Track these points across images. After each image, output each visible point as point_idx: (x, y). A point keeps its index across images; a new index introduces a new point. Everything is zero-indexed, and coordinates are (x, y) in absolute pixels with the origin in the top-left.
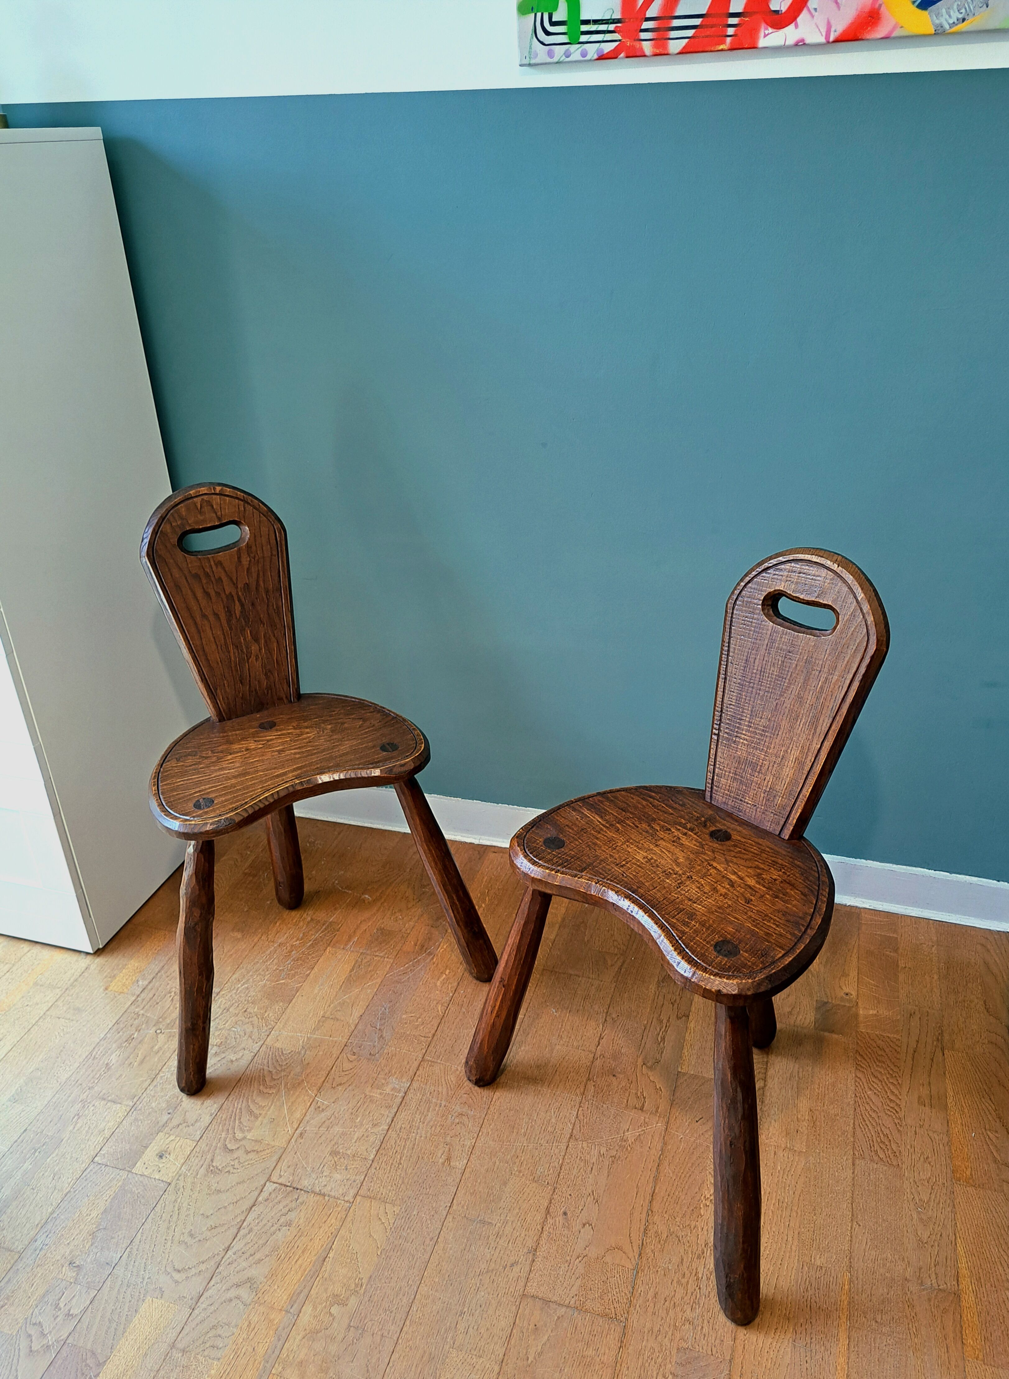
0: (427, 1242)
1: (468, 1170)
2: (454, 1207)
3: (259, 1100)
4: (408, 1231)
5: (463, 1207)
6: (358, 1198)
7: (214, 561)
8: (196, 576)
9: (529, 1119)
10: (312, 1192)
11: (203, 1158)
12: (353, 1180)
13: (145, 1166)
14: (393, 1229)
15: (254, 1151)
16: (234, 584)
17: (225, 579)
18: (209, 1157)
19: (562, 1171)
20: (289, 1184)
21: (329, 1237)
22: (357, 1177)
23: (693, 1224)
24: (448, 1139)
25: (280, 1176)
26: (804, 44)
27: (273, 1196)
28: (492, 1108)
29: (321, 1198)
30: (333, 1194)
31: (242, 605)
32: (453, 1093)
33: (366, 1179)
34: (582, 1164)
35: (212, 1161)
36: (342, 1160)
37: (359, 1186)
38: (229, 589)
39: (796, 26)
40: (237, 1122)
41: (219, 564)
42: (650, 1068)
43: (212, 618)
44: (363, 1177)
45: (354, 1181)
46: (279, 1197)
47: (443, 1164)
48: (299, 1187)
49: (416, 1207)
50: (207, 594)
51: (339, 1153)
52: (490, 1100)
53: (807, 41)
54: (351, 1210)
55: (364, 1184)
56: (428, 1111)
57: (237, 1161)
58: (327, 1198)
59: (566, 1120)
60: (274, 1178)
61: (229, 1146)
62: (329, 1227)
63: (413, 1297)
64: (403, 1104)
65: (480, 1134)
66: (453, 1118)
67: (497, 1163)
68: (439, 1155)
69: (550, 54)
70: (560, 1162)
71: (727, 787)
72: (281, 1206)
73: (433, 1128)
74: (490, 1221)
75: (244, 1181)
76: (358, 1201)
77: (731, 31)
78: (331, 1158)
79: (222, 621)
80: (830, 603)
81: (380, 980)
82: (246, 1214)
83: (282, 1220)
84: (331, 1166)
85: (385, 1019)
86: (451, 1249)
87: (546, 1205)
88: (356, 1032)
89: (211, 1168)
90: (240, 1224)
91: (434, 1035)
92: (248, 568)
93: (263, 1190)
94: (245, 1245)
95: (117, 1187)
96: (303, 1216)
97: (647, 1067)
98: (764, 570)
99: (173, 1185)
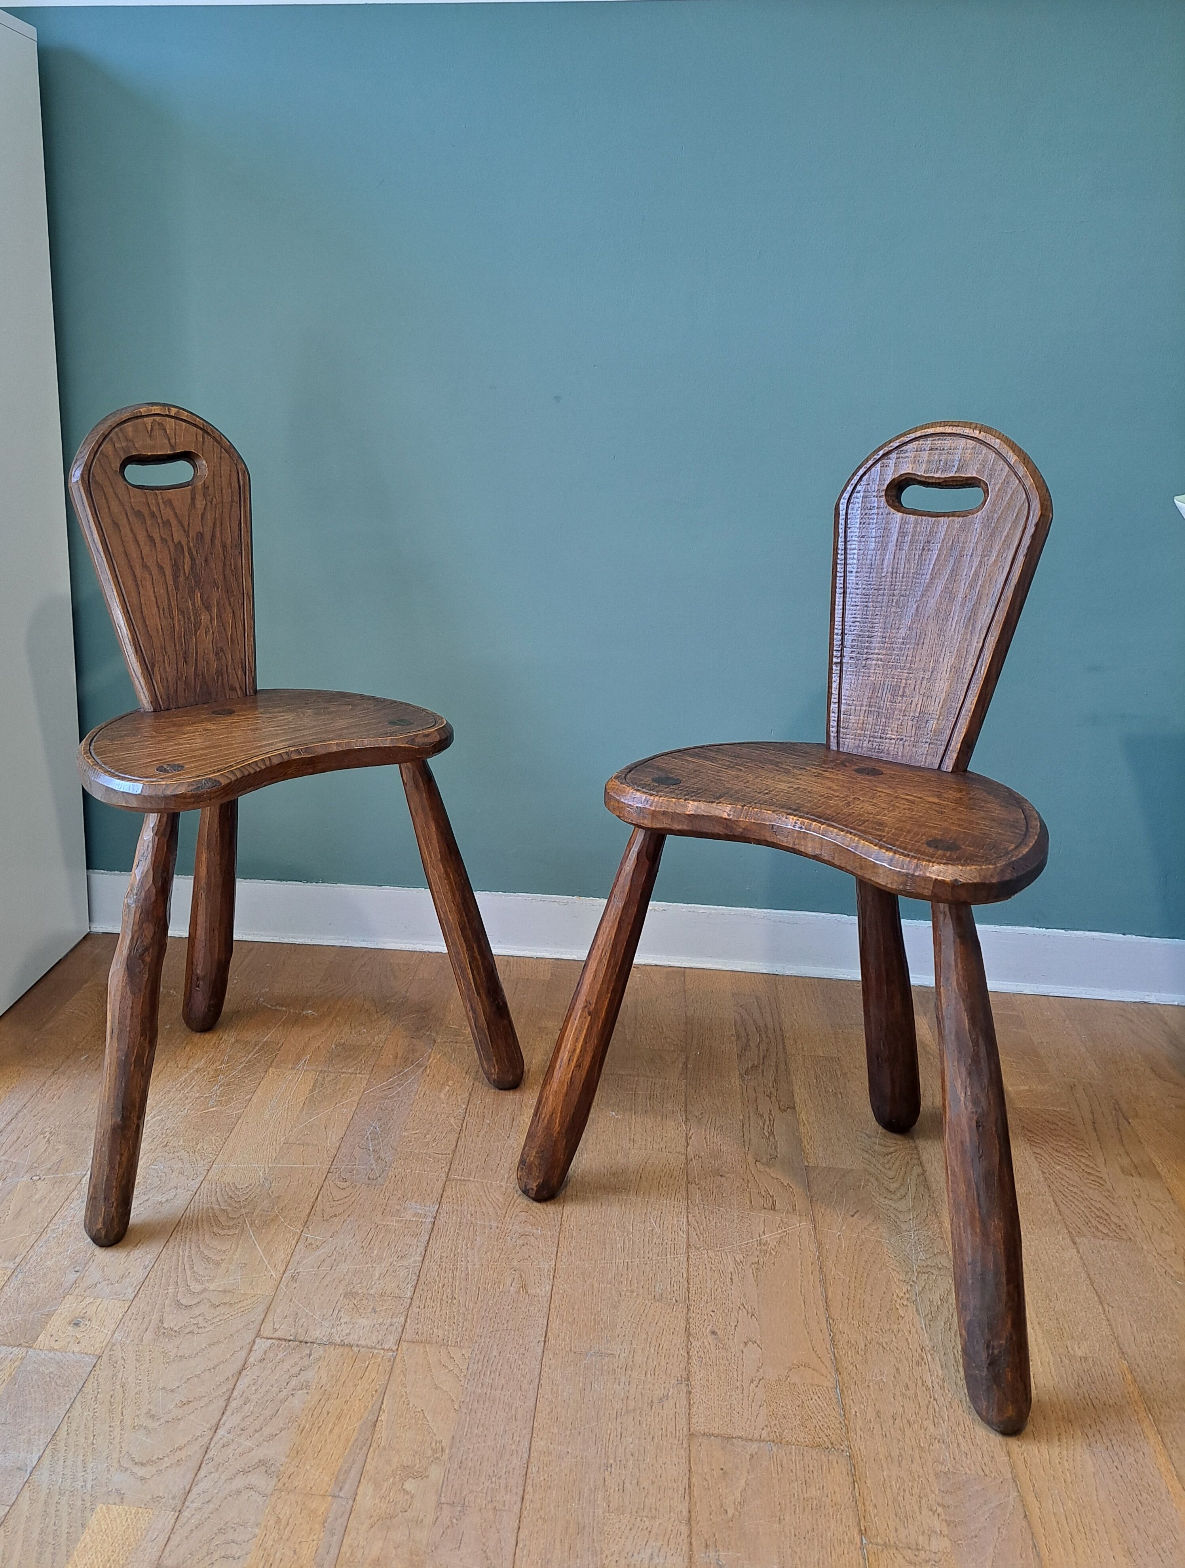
0: (525, 1386)
1: (555, 1297)
2: (552, 1341)
3: (215, 1243)
4: (492, 1375)
5: (564, 1340)
6: (404, 1345)
7: (162, 499)
8: (139, 514)
9: (623, 1232)
10: (331, 1344)
11: (146, 1320)
12: (388, 1324)
13: (53, 1339)
14: (468, 1376)
15: (225, 1304)
16: (185, 532)
17: (174, 522)
18: (155, 1317)
19: (691, 1286)
20: (292, 1338)
21: (373, 1396)
22: (394, 1320)
23: (895, 1328)
24: (515, 1263)
25: (275, 1330)
27: (271, 1355)
28: (565, 1225)
29: (347, 1349)
30: (362, 1342)
31: (193, 560)
32: (504, 1212)
33: (408, 1320)
34: (716, 1275)
35: (161, 1321)
36: (365, 1302)
37: (400, 1330)
38: (178, 535)
40: (188, 1272)
41: (169, 503)
42: (767, 1164)
43: (155, 571)
44: (403, 1319)
45: (391, 1325)
46: (280, 1356)
47: (518, 1292)
48: (308, 1340)
49: (495, 1347)
50: (151, 539)
51: (357, 1294)
52: (560, 1216)
54: (397, 1360)
55: (408, 1327)
56: (475, 1234)
57: (201, 1318)
58: (355, 1349)
59: (675, 1229)
60: (266, 1333)
61: (184, 1301)
62: (369, 1384)
63: (526, 1455)
64: (435, 1231)
65: (559, 1254)
66: (514, 1240)
67: (596, 1285)
68: (508, 1283)
70: (685, 1276)
71: (859, 725)
72: (286, 1366)
74: (609, 1352)
75: (219, 1342)
76: (405, 1348)
78: (346, 1301)
79: (167, 577)
80: (974, 475)
81: (356, 1098)
82: (233, 1382)
83: (294, 1382)
84: (350, 1310)
85: (378, 1139)
86: (564, 1391)
87: (683, 1325)
88: (339, 1156)
89: (162, 1331)
90: (228, 1393)
91: (454, 1151)
92: (203, 515)
93: (253, 1349)
94: (243, 1419)
95: (13, 1367)
96: (325, 1375)
97: (763, 1164)
98: (884, 455)
99: (105, 1358)
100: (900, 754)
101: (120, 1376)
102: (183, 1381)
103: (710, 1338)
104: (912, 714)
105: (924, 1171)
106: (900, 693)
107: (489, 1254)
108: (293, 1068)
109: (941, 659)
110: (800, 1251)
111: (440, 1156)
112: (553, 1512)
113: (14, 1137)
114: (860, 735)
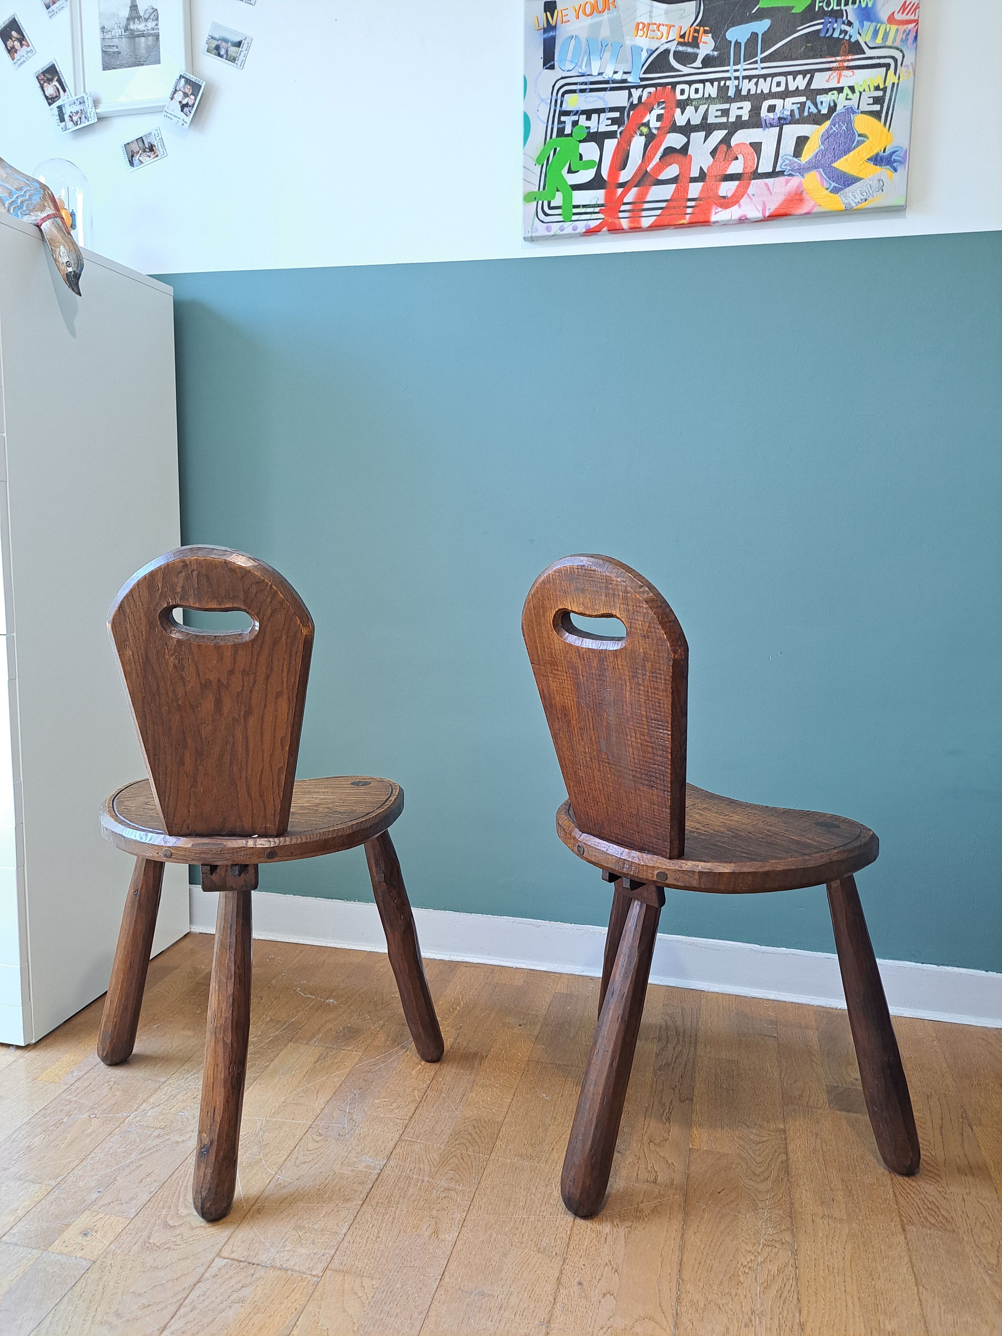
0: (415, 1315)
1: (459, 1243)
2: (447, 1279)
4: (391, 1305)
5: (456, 1279)
6: (328, 1273)
9: (528, 1193)
10: (272, 1267)
11: (138, 1235)
12: (321, 1254)
13: (65, 1244)
14: (372, 1303)
18: (145, 1233)
19: (571, 1242)
20: (243, 1259)
21: (292, 1313)
22: (327, 1251)
23: (733, 1292)
24: (434, 1212)
25: (233, 1252)
26: (746, 218)
27: (223, 1271)
28: (483, 1183)
29: (283, 1272)
30: (297, 1268)
32: (437, 1169)
33: (338, 1253)
34: (594, 1235)
35: (149, 1238)
36: (308, 1235)
37: (329, 1259)
39: (740, 206)
40: (181, 1199)
42: (659, 1145)
44: (333, 1251)
45: (323, 1255)
46: (230, 1273)
47: (430, 1236)
48: (255, 1262)
49: (400, 1280)
51: (304, 1227)
52: (480, 1176)
53: (749, 217)
54: (320, 1284)
55: (335, 1257)
56: (409, 1186)
57: (179, 1237)
58: (289, 1273)
60: (224, 1254)
61: (171, 1223)
62: (292, 1303)
64: (379, 1181)
65: (471, 1207)
66: (439, 1193)
67: (494, 1235)
68: (425, 1229)
69: (548, 229)
70: (568, 1233)
72: (233, 1282)
73: (416, 1203)
74: (490, 1293)
75: (187, 1258)
76: (328, 1275)
77: (689, 211)
78: (293, 1233)
81: (347, 1070)
82: (188, 1292)
83: (234, 1296)
84: (295, 1240)
85: (355, 1104)
86: (445, 1324)
87: (556, 1275)
88: (321, 1116)
89: (147, 1245)
90: (182, 1301)
91: (411, 1117)
93: (212, 1266)
94: (186, 1323)
95: (28, 1265)
96: (260, 1292)
97: (655, 1144)
99: (98, 1262)
101: (104, 1279)
102: (150, 1288)
103: (576, 1288)
105: (788, 1159)
108: (307, 1044)
110: (668, 1219)
111: (399, 1121)
113: (86, 1084)
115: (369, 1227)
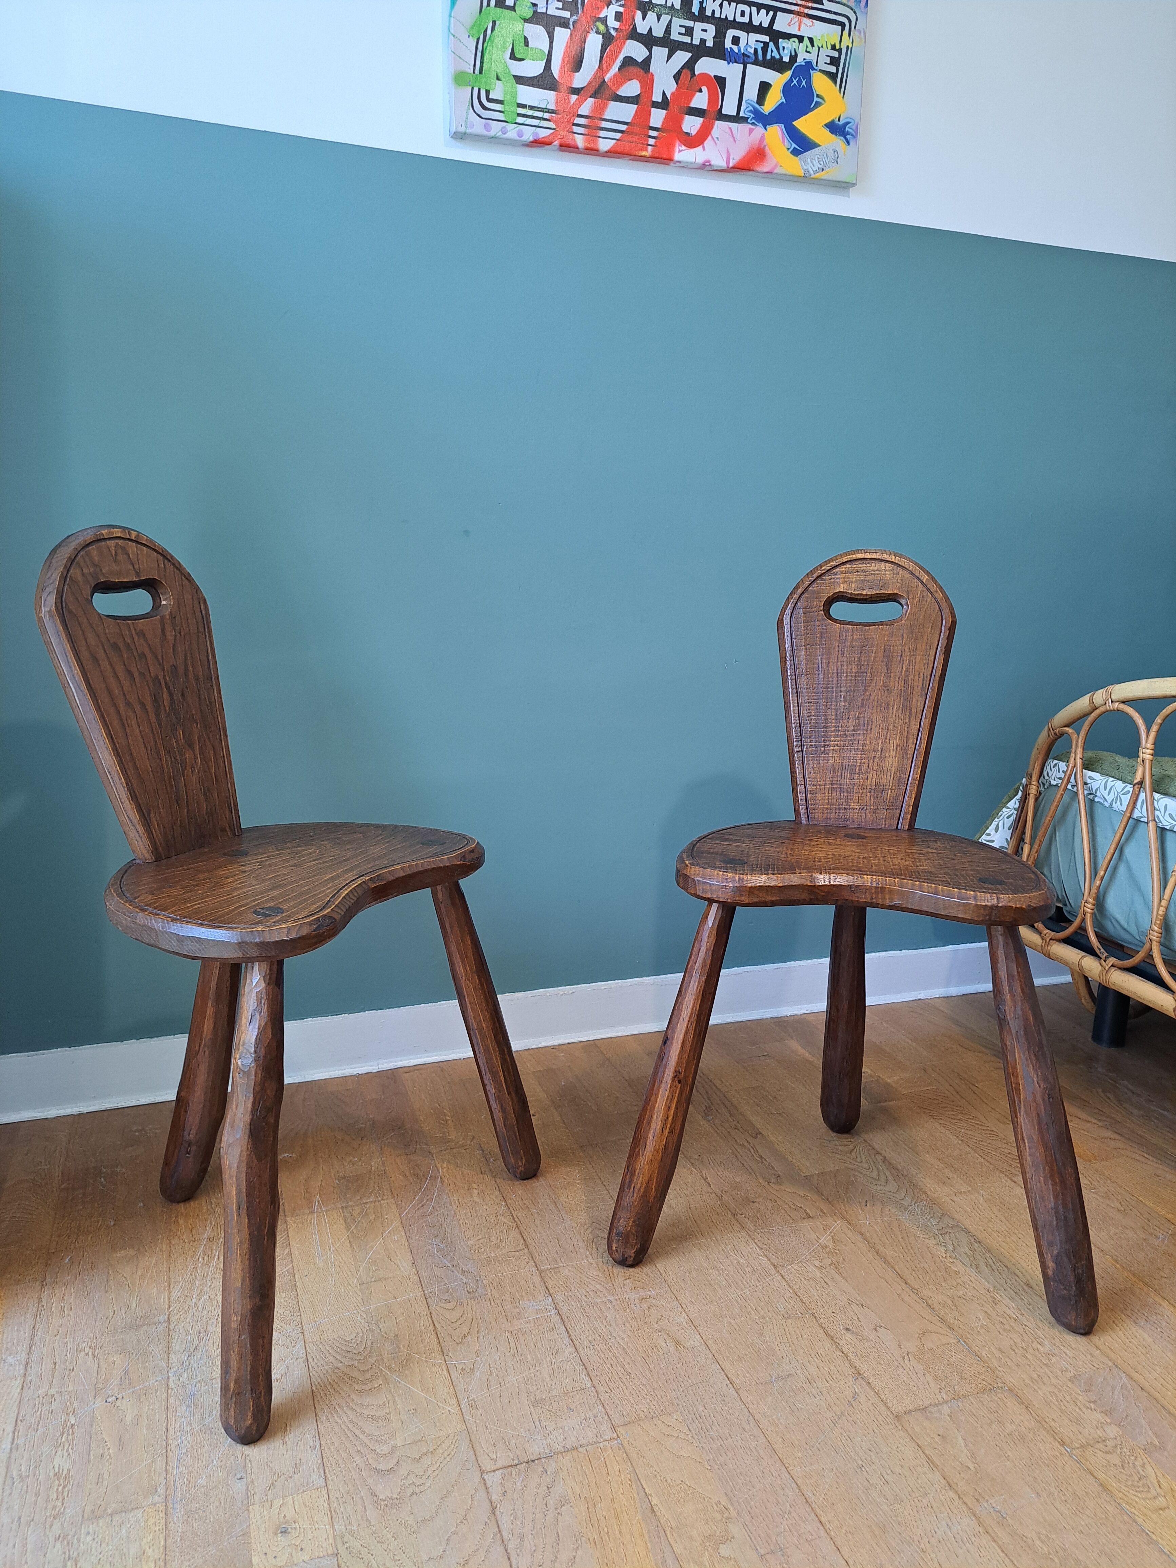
0: (744, 1427)
1: (710, 1343)
2: (736, 1380)
3: (367, 1400)
4: (714, 1428)
5: (744, 1376)
6: (620, 1430)
7: (135, 630)
8: (115, 646)
9: (718, 1271)
10: (556, 1453)
11: (358, 1499)
12: (592, 1417)
13: (270, 1555)
14: (696, 1437)
15: (426, 1454)
16: (160, 664)
17: (149, 656)
18: (364, 1493)
19: (801, 1298)
20: (516, 1462)
21: (630, 1485)
22: (592, 1411)
24: (655, 1326)
25: (495, 1461)
26: (710, 165)
27: (508, 1484)
28: (669, 1279)
29: (575, 1453)
30: (583, 1442)
31: (171, 695)
32: (611, 1285)
33: (607, 1407)
34: (813, 1283)
35: (374, 1495)
36: (555, 1405)
37: (606, 1417)
38: (154, 670)
39: (704, 148)
40: (363, 1437)
41: (142, 634)
42: (779, 1183)
43: (138, 708)
44: (601, 1408)
45: (595, 1416)
46: (519, 1483)
47: (677, 1350)
48: (533, 1458)
49: (696, 1403)
50: (130, 673)
51: (543, 1399)
53: (713, 163)
54: (625, 1446)
55: (610, 1413)
56: (602, 1312)
57: (412, 1476)
58: (582, 1450)
59: (754, 1256)
60: (488, 1466)
61: (381, 1467)
62: (620, 1477)
63: (794, 1484)
64: (566, 1320)
65: (683, 1306)
66: (638, 1306)
67: (733, 1322)
68: (664, 1345)
69: (487, 127)
70: (791, 1291)
71: (826, 801)
72: (532, 1490)
74: (786, 1373)
75: (448, 1493)
76: (623, 1432)
77: (651, 141)
78: (538, 1410)
79: (150, 714)
80: (896, 592)
81: (397, 1223)
82: (493, 1524)
83: (551, 1502)
84: (549, 1417)
85: (449, 1254)
86: (779, 1419)
87: (822, 1332)
88: (425, 1281)
89: (383, 1503)
91: (526, 1244)
92: (174, 646)
93: (488, 1486)
96: (574, 1483)
97: (775, 1184)
98: (818, 577)
99: (344, 1553)
100: (863, 820)
103: (848, 1335)
104: (869, 787)
105: (885, 1157)
106: (857, 771)
107: (627, 1324)
108: (311, 1212)
109: (888, 741)
110: (854, 1244)
112: (851, 1523)
114: (827, 809)
115: (609, 1369)
